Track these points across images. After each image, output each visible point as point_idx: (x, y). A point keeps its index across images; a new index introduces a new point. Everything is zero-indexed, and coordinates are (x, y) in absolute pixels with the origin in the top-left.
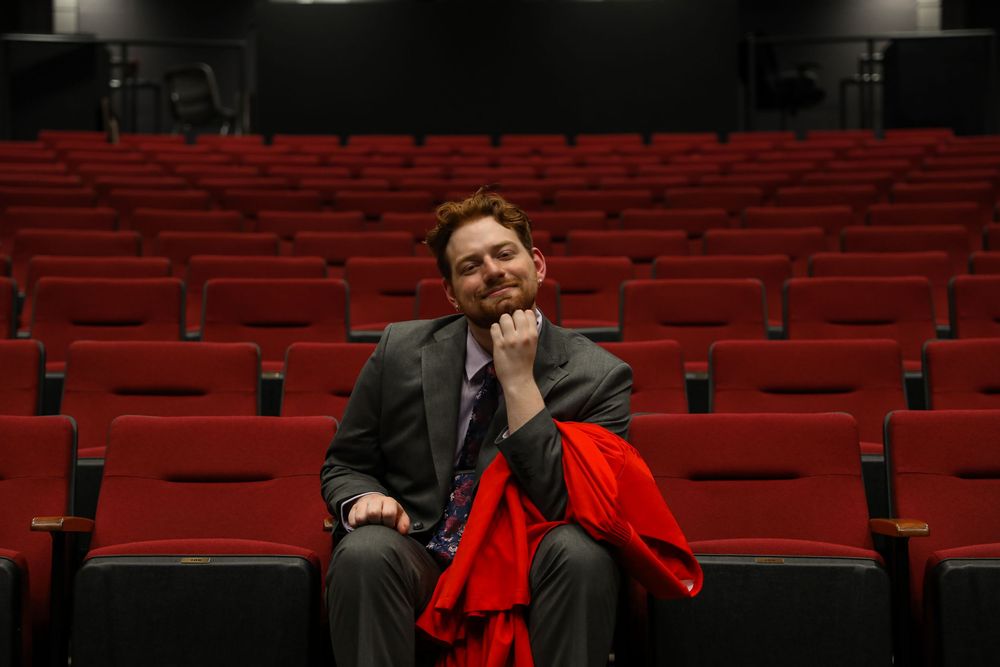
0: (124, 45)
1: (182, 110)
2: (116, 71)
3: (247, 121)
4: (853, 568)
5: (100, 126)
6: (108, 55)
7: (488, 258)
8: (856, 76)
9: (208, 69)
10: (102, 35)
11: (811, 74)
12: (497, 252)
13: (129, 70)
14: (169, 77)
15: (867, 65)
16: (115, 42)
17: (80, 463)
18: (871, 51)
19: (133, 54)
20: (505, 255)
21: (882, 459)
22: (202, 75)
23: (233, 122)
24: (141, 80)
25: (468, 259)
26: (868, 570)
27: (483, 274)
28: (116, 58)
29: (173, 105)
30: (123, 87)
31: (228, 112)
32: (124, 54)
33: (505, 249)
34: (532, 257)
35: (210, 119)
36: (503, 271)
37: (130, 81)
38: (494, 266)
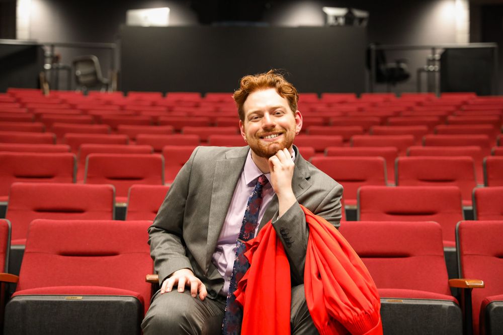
0: (52, 46)
1: (82, 80)
2: (48, 60)
3: (115, 85)
5: (39, 86)
6: (43, 51)
7: (267, 115)
8: (426, 67)
9: (95, 59)
10: (41, 40)
11: (403, 66)
12: (273, 112)
13: (55, 59)
14: (75, 63)
15: (431, 61)
16: (48, 44)
18: (434, 53)
19: (58, 51)
20: (278, 113)
21: (454, 250)
22: (91, 62)
23: (107, 86)
24: (61, 64)
25: (255, 112)
27: (262, 123)
28: (48, 52)
29: (77, 78)
30: (52, 69)
31: (105, 80)
32: (52, 51)
33: (278, 110)
34: (295, 116)
35: (95, 84)
36: (274, 123)
37: (55, 65)
38: (269, 119)
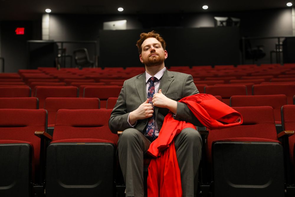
0: (62, 43)
1: (78, 61)
2: (60, 52)
3: (97, 64)
4: (272, 144)
5: (55, 66)
6: (57, 46)
9: (86, 50)
10: (56, 40)
13: (64, 51)
14: (75, 53)
16: (59, 42)
17: (48, 128)
19: (65, 46)
20: (157, 47)
21: (281, 125)
22: (84, 51)
23: (92, 65)
24: (67, 54)
25: (147, 46)
26: (277, 145)
27: (150, 50)
28: (60, 47)
29: (76, 60)
30: (62, 56)
31: (91, 62)
32: (62, 46)
33: (157, 45)
35: (86, 64)
37: (64, 55)
